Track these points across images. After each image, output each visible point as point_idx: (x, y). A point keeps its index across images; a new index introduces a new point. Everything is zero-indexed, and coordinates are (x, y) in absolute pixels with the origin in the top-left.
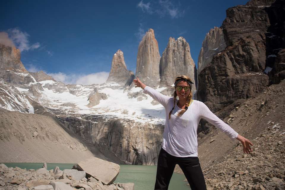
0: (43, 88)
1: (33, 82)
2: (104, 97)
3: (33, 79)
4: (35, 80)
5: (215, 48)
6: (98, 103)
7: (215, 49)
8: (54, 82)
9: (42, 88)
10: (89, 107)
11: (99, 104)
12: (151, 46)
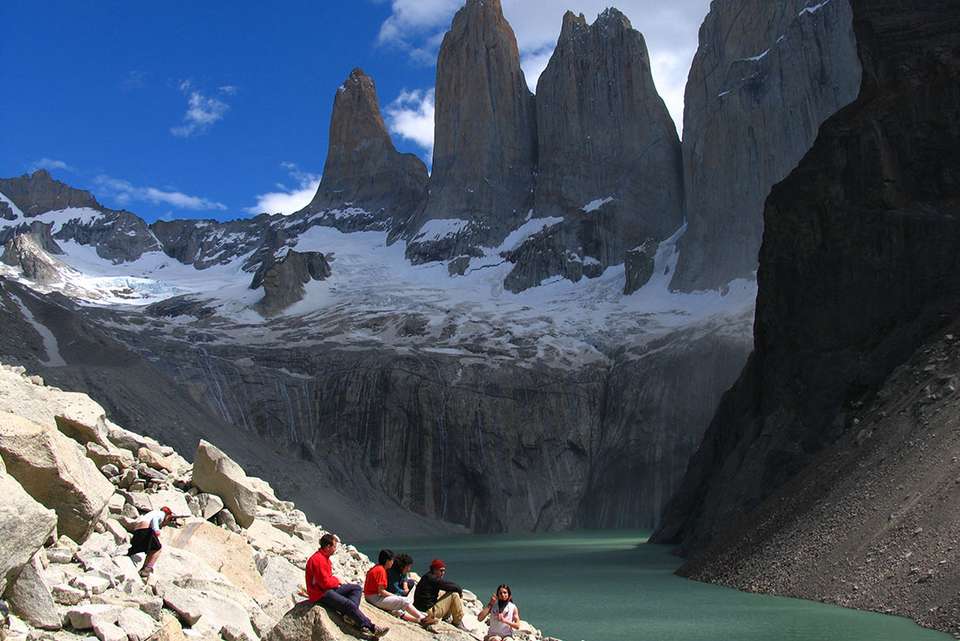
0: (57, 241)
1: (13, 217)
2: (316, 266)
3: (7, 204)
4: (16, 211)
5: (758, 55)
6: (298, 296)
7: (758, 58)
8: (98, 215)
9: (54, 243)
10: (263, 313)
11: (301, 299)
12: (492, 50)
